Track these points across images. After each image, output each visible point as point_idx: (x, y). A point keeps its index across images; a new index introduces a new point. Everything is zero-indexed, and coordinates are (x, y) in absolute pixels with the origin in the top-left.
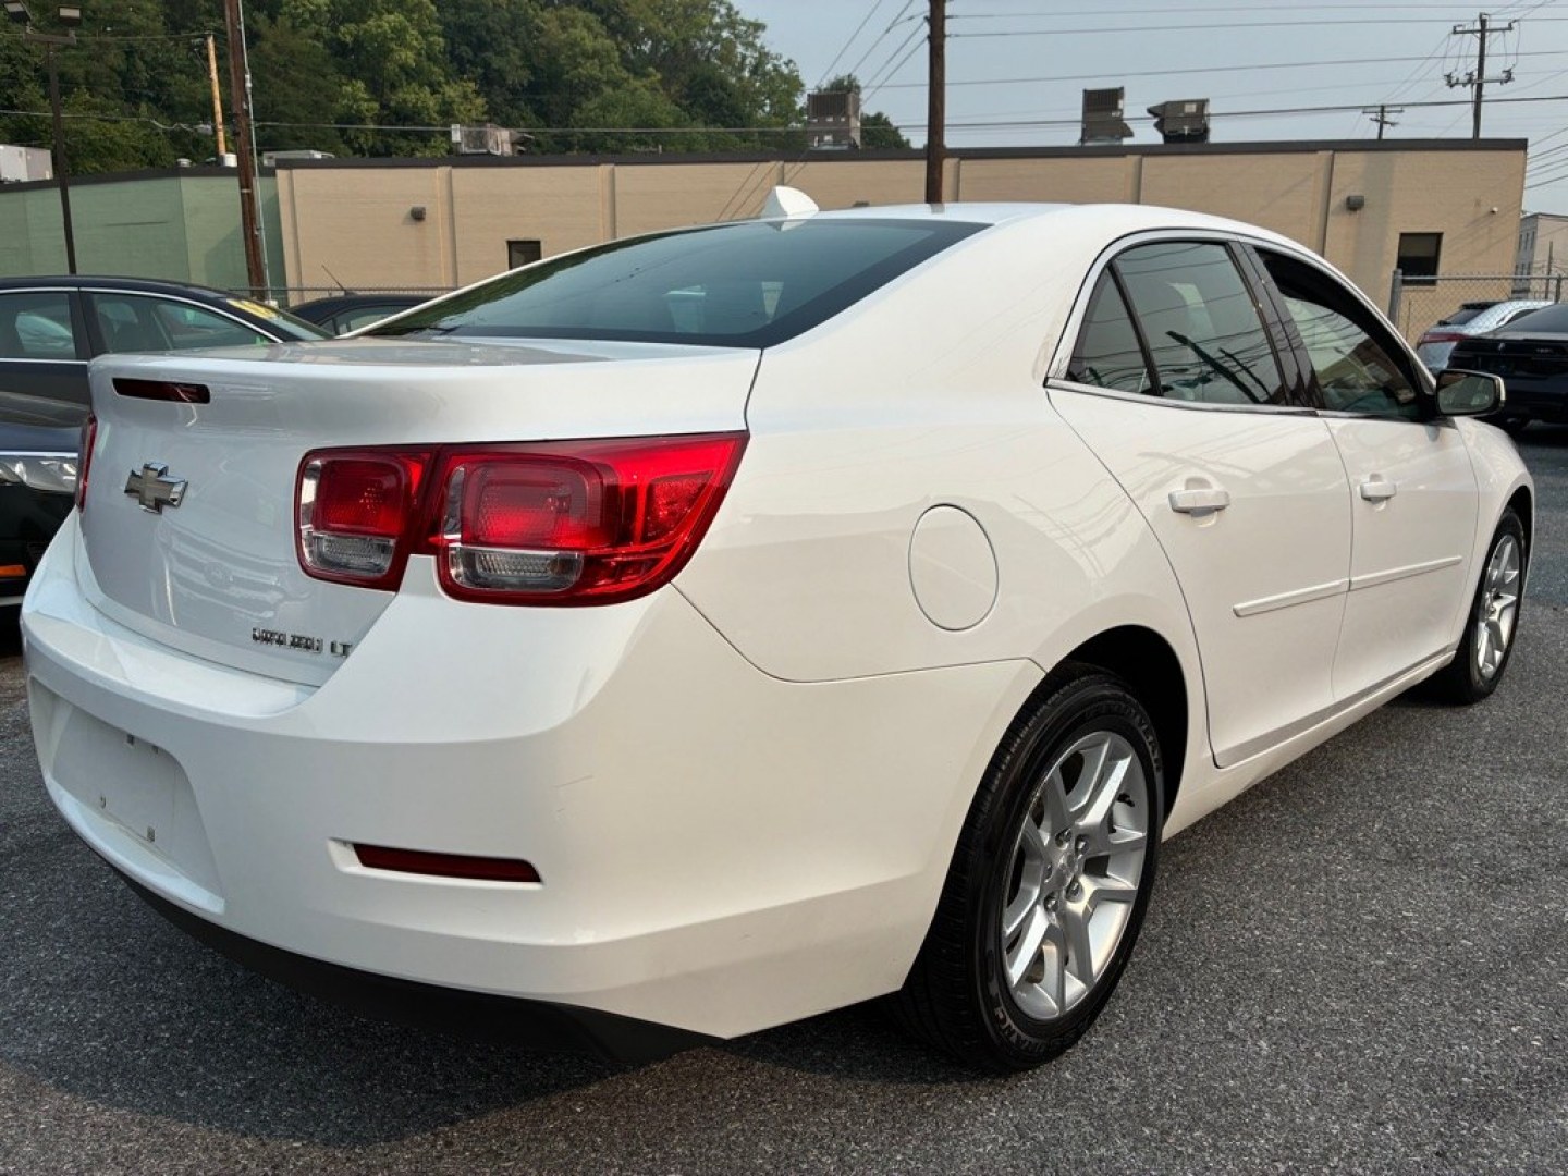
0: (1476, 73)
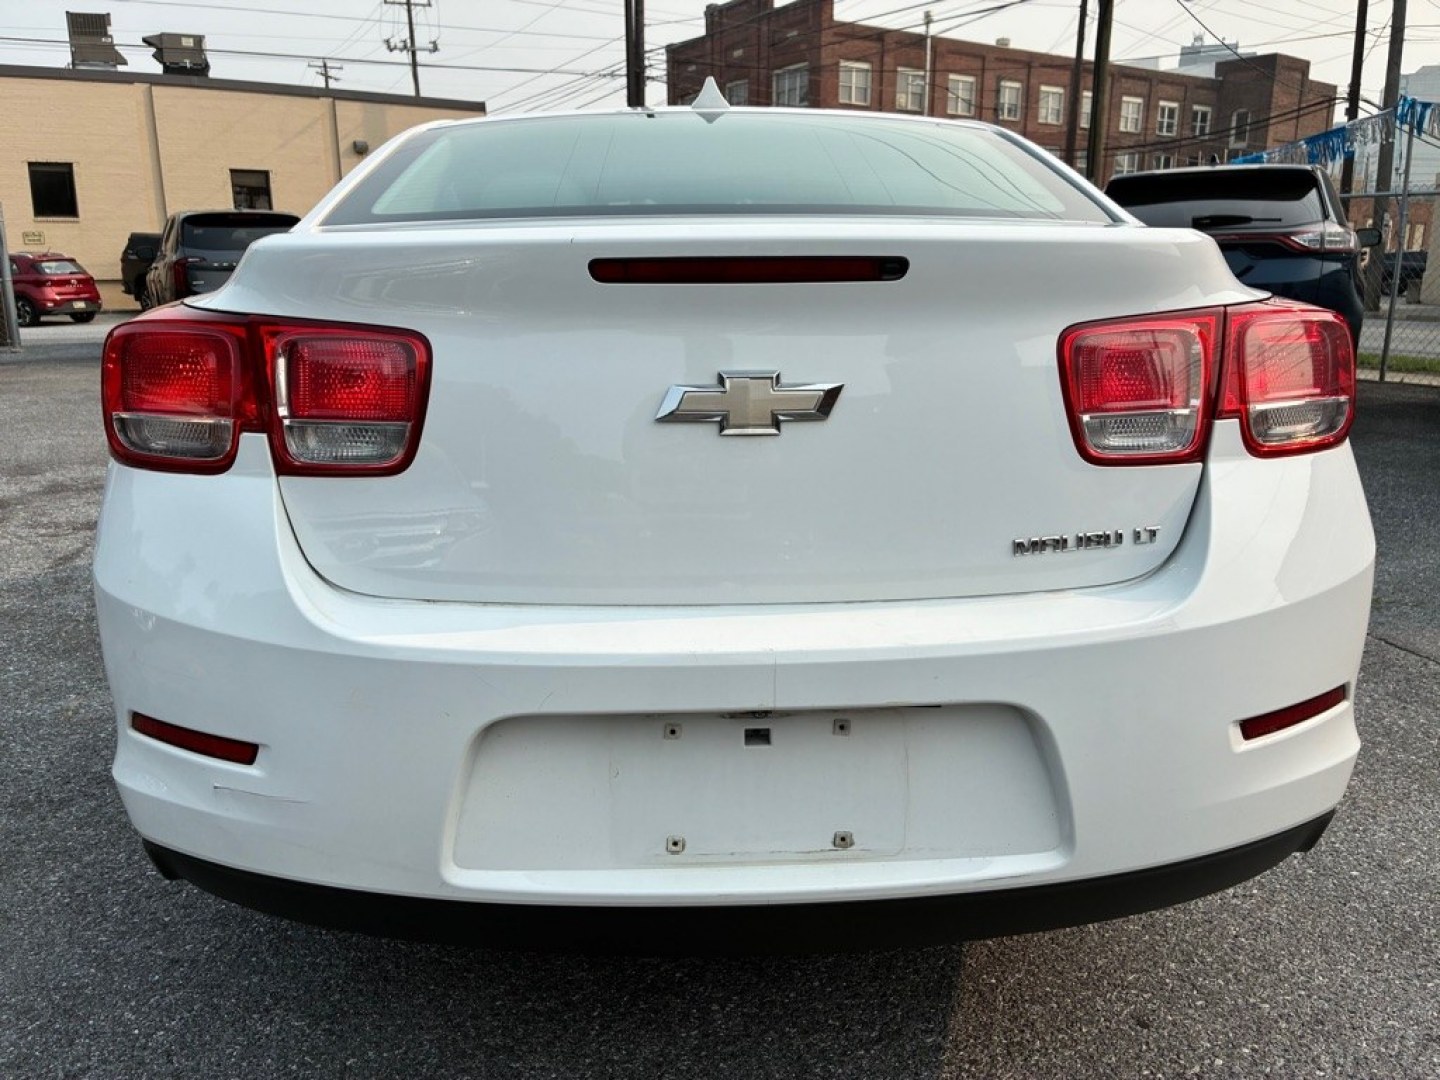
0: (409, 41)
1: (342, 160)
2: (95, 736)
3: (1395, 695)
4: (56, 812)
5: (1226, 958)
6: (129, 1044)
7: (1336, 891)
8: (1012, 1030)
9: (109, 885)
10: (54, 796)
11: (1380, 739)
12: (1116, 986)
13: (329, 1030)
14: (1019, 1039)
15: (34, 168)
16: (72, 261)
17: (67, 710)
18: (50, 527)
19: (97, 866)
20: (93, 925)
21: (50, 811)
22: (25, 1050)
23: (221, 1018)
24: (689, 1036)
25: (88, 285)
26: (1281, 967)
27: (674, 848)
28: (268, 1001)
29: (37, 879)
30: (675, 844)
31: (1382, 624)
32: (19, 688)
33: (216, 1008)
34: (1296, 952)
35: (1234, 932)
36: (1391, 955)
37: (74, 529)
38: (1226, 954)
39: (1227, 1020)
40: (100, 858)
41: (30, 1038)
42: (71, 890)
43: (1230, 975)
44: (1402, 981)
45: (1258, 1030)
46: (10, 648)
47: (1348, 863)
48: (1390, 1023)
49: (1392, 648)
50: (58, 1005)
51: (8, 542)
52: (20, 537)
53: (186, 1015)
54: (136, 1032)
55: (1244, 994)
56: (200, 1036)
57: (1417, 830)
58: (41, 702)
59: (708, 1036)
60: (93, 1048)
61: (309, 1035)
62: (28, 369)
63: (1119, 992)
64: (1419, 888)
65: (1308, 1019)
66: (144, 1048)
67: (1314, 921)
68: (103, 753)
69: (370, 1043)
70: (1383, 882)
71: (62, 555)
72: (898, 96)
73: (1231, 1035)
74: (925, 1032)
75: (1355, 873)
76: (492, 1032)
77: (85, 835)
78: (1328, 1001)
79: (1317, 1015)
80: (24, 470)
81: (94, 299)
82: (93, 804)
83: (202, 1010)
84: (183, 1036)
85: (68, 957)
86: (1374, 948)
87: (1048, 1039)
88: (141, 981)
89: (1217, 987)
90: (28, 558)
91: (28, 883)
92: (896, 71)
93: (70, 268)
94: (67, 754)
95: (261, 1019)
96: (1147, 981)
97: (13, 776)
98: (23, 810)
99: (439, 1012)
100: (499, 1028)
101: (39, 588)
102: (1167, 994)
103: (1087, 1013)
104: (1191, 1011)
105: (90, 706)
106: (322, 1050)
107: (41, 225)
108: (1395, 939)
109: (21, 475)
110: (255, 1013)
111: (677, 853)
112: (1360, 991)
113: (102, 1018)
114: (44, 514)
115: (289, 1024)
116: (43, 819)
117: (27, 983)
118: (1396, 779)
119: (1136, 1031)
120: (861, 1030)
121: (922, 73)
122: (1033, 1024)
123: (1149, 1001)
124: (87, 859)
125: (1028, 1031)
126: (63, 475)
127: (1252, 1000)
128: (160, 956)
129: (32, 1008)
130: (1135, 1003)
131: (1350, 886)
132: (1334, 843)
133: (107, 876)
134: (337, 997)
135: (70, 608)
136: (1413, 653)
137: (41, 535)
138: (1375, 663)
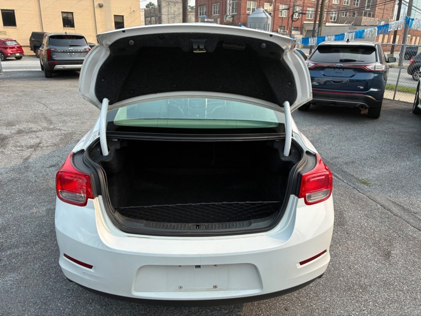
1: (95, 9)
2: (42, 222)
3: (366, 215)
4: (35, 246)
5: (308, 293)
6: (60, 312)
7: (337, 275)
8: (257, 311)
9: (51, 268)
10: (34, 241)
11: (359, 229)
12: (282, 300)
13: (105, 309)
14: (258, 313)
15: (3, 11)
16: (15, 41)
17: (34, 213)
18: (20, 147)
19: (47, 262)
20: (48, 279)
21: (34, 246)
22: (36, 313)
23: (80, 305)
24: (186, 312)
25: (20, 49)
26: (320, 295)
27: (180, 288)
28: (91, 301)
29: (33, 266)
30: (180, 287)
31: (369, 191)
32: (20, 205)
33: (79, 302)
34: (324, 291)
35: (311, 286)
36: (346, 293)
37: (27, 148)
38: (308, 292)
39: (305, 309)
40: (48, 260)
41: (37, 310)
42: (42, 269)
43: (308, 297)
44: (347, 300)
45: (311, 312)
46: (16, 191)
47: (342, 267)
48: (341, 311)
49: (370, 199)
50: (42, 302)
51: (10, 153)
52: (13, 151)
53: (72, 304)
54: (61, 309)
55: (310, 302)
56: (76, 310)
57: (361, 257)
58: (26, 210)
59: (190, 312)
60: (52, 313)
61: (101, 310)
62: (5, 81)
63: (283, 302)
64: (357, 275)
65: (323, 309)
66: (64, 313)
67: (330, 283)
68: (45, 227)
69: (115, 312)
70: (349, 272)
71: (25, 158)
73: (305, 313)
74: (238, 311)
75: (343, 270)
76: (142, 310)
77: (43, 253)
78: (328, 305)
79: (325, 308)
80: (10, 124)
81: (22, 52)
82: (44, 243)
83: (76, 303)
84: (72, 310)
85: (43, 288)
86: (342, 291)
87: (265, 313)
88: (61, 295)
89: (304, 300)
90: (16, 159)
91: (31, 267)
93: (14, 43)
94: (35, 228)
95: (89, 306)
96: (289, 298)
97: (23, 234)
98: (27, 245)
99: (130, 304)
100: (143, 309)
101: (20, 170)
102: (293, 302)
103: (274, 307)
104: (297, 307)
105: (39, 212)
106: (104, 314)
107: (5, 29)
108: (348, 288)
109: (10, 126)
110: (88, 304)
111: (181, 289)
112: (337, 302)
113: (53, 305)
114: (18, 142)
115: (96, 307)
116: (32, 248)
117: (34, 296)
118: (360, 242)
119: (284, 312)
120: (224, 311)
122: (262, 309)
123: (289, 304)
124: (44, 260)
125: (261, 311)
126: (21, 126)
127: (311, 304)
128: (65, 288)
129: (36, 303)
130: (285, 304)
131: (341, 273)
132: (340, 261)
133: (50, 265)
134: (107, 300)
135: (30, 177)
136: (375, 201)
137: (19, 150)
138: (364, 205)
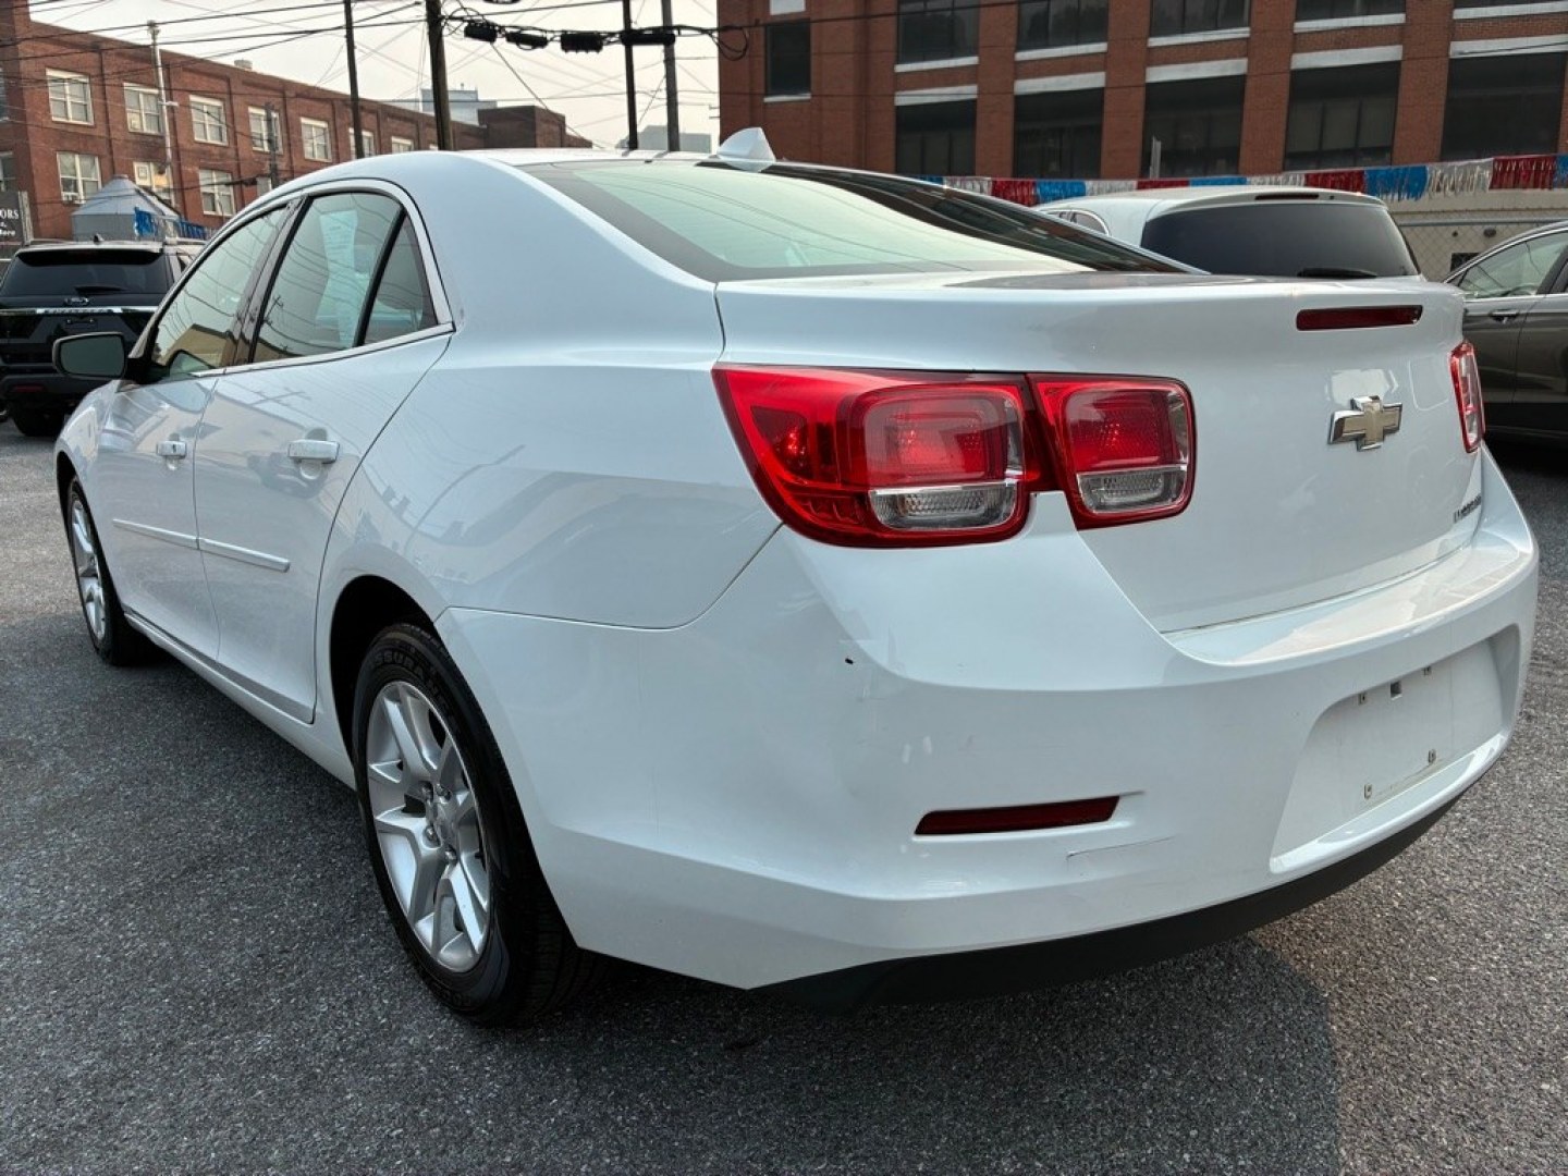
27: (1368, 794)
30: (1368, 790)
72: (129, 116)
92: (122, 86)
111: (1369, 797)
121: (156, 91)
